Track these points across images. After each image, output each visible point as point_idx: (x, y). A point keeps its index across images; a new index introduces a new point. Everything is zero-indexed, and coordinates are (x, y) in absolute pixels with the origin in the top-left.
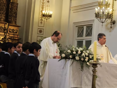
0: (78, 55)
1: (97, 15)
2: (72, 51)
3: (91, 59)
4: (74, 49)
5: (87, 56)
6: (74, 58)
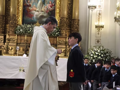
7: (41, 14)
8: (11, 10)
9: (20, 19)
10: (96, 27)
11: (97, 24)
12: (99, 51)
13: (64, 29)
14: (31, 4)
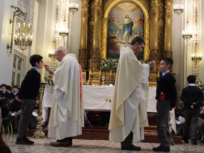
8: (94, 42)
9: (104, 53)
10: (193, 59)
11: (193, 55)
14: (116, 35)
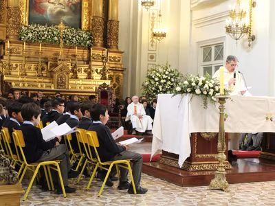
0: (198, 87)
1: (229, 30)
2: (190, 82)
3: (218, 92)
4: (192, 80)
5: (212, 88)
6: (193, 91)
7: (58, 9)
9: (24, 15)
10: (155, 35)
12: (167, 73)
13: (99, 36)
